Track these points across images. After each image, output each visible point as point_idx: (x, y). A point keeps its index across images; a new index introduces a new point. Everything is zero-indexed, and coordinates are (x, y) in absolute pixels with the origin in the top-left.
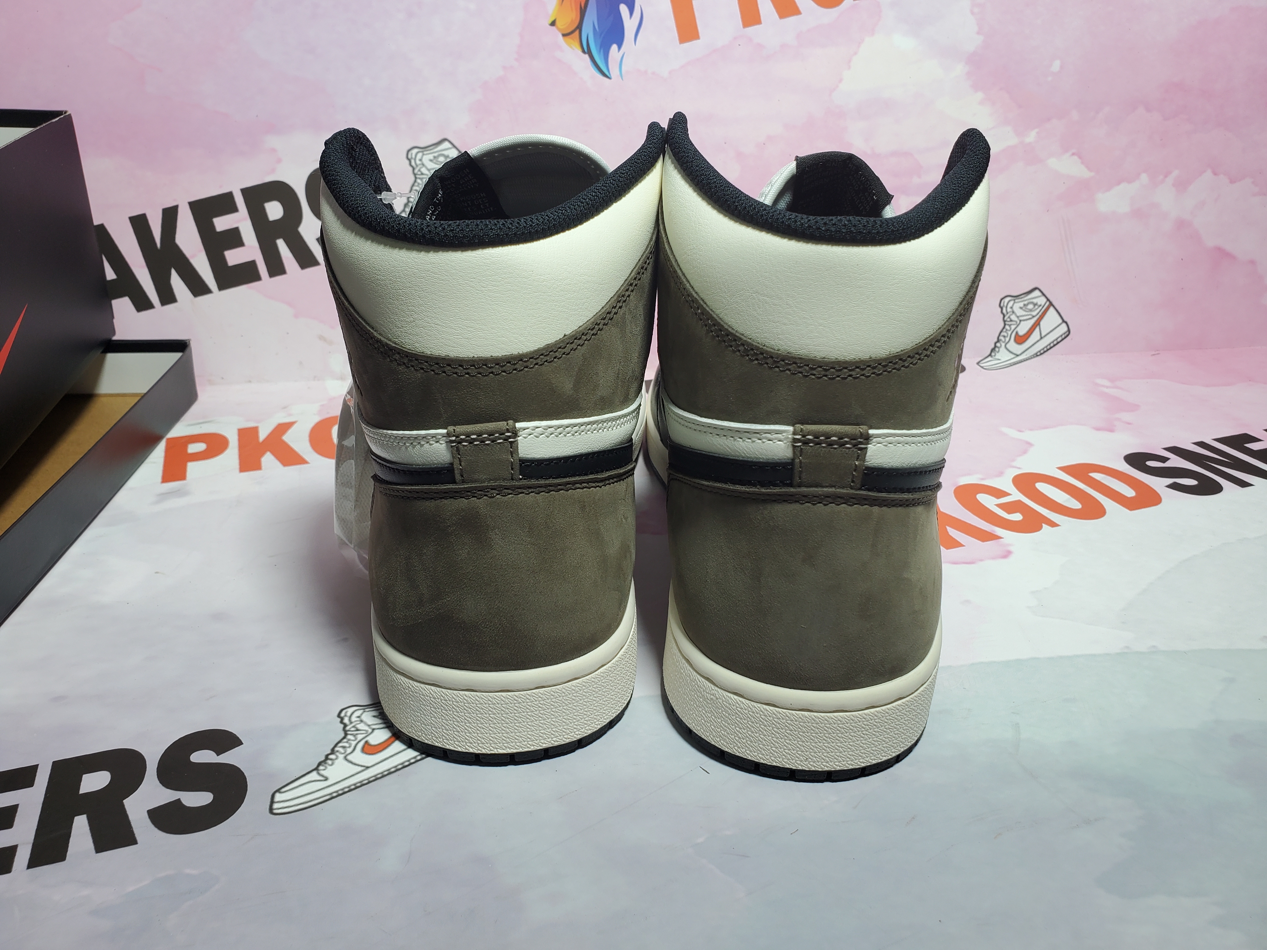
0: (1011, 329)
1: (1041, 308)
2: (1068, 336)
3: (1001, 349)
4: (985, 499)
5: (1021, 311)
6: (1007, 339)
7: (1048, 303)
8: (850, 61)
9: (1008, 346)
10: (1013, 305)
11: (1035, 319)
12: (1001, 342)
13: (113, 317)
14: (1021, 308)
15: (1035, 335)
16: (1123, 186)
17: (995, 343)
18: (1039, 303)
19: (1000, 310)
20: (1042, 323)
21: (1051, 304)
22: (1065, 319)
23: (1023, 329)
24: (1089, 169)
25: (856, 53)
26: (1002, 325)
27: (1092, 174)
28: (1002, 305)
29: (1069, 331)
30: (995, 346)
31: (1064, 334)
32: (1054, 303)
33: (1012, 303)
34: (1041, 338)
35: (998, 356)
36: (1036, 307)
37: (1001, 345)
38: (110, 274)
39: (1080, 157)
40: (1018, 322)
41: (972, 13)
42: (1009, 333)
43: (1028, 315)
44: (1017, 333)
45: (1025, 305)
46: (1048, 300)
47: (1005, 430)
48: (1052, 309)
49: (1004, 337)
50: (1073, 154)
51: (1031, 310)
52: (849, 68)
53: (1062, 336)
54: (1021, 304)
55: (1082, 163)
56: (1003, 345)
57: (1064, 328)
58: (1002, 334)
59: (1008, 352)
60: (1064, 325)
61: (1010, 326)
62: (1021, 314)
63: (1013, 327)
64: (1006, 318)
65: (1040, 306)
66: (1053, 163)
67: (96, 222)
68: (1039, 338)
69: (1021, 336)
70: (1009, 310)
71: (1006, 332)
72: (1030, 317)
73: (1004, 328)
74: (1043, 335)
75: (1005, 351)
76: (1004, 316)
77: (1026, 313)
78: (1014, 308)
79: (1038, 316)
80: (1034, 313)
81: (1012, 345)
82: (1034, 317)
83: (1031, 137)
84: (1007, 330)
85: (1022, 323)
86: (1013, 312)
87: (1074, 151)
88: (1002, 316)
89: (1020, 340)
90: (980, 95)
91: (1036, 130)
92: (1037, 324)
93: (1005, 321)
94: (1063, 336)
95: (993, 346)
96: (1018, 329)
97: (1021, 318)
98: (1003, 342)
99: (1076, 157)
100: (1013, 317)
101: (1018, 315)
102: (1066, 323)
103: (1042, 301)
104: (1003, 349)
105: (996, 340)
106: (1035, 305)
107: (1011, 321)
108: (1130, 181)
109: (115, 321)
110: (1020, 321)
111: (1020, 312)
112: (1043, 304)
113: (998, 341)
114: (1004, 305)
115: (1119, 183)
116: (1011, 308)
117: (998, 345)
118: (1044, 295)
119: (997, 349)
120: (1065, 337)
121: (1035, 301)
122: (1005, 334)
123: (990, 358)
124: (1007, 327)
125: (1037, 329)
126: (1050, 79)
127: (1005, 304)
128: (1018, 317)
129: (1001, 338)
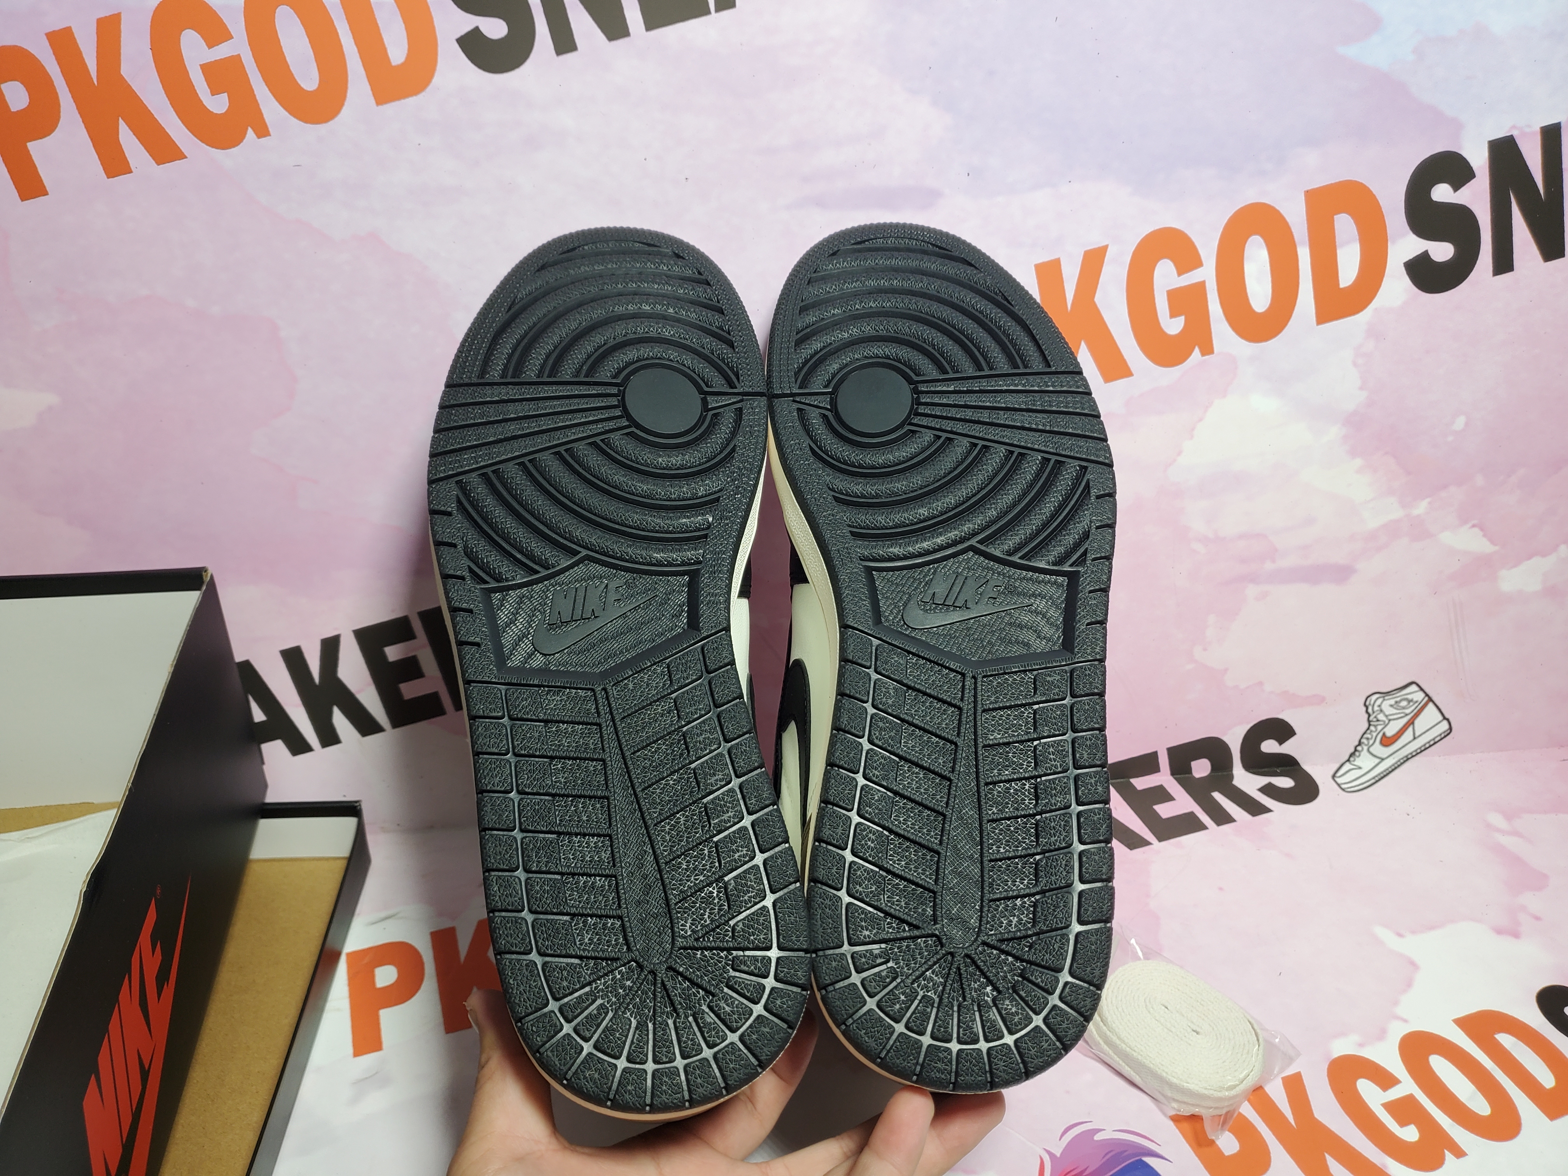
0: (1376, 730)
1: (1416, 704)
2: (1448, 734)
3: (1362, 754)
4: (1366, 1089)
5: (1391, 709)
6: (1371, 742)
7: (1427, 699)
8: (1193, 429)
9: (1371, 749)
10: (1382, 703)
11: (1409, 717)
12: (1363, 745)
13: (263, 763)
14: (1391, 706)
15: (1408, 735)
16: (1536, 560)
17: (1356, 747)
18: (1415, 700)
19: (1364, 709)
20: (1417, 722)
21: (1431, 699)
22: (1447, 716)
23: (1390, 731)
24: (1493, 542)
25: (1201, 420)
26: (1366, 725)
27: (1497, 548)
28: (1367, 703)
29: (1451, 729)
30: (1356, 750)
31: (1444, 732)
32: (1434, 699)
33: (1380, 701)
34: (1415, 738)
35: (1358, 762)
36: (1411, 704)
37: (1363, 749)
38: (258, 715)
39: (1482, 530)
40: (1387, 722)
41: (1355, 364)
42: (1374, 734)
43: (1399, 713)
44: (1384, 734)
45: (1396, 702)
46: (1427, 695)
47: (1381, 932)
48: (1431, 705)
49: (1368, 739)
50: (1474, 526)
51: (1404, 708)
52: (1192, 437)
53: (1441, 735)
54: (1392, 702)
55: (1484, 536)
56: (1365, 748)
57: (1445, 726)
58: (1365, 736)
59: (1371, 756)
60: (1445, 722)
61: (1375, 726)
62: (1391, 713)
63: (1380, 728)
64: (1371, 718)
65: (1416, 702)
66: (1447, 538)
67: (239, 658)
68: (1411, 738)
69: (1389, 738)
70: (1376, 708)
71: (1370, 734)
72: (1402, 715)
73: (1368, 729)
74: (1417, 734)
75: (1368, 754)
76: (1369, 716)
77: (1398, 711)
78: (1383, 707)
79: (1412, 714)
80: (1408, 711)
81: (1378, 749)
82: (1407, 715)
83: (1421, 508)
84: (1371, 731)
85: (1392, 722)
86: (1381, 711)
87: (1475, 522)
88: (1367, 716)
89: (1387, 741)
90: (1358, 462)
91: (1428, 500)
92: (1411, 722)
93: (1369, 721)
94: (1443, 736)
95: (1352, 750)
96: (1385, 730)
97: (1391, 717)
98: (1366, 745)
99: (1476, 530)
100: (1381, 717)
101: (1387, 713)
102: (1448, 720)
103: (1421, 695)
104: (1365, 753)
105: (1357, 743)
106: (1410, 701)
107: (1378, 720)
108: (1544, 555)
109: (265, 767)
110: (1390, 720)
111: (1388, 710)
112: (1420, 700)
113: (1360, 744)
114: (1370, 704)
115: (1530, 558)
116: (1379, 706)
117: (1359, 748)
118: (1422, 689)
119: (1357, 753)
120: (1445, 737)
121: (1410, 697)
122: (1369, 736)
123: (1347, 766)
124: (1372, 728)
125: (1410, 729)
126: (1450, 439)
127: (1372, 702)
128: (1386, 716)
129: (1364, 740)
